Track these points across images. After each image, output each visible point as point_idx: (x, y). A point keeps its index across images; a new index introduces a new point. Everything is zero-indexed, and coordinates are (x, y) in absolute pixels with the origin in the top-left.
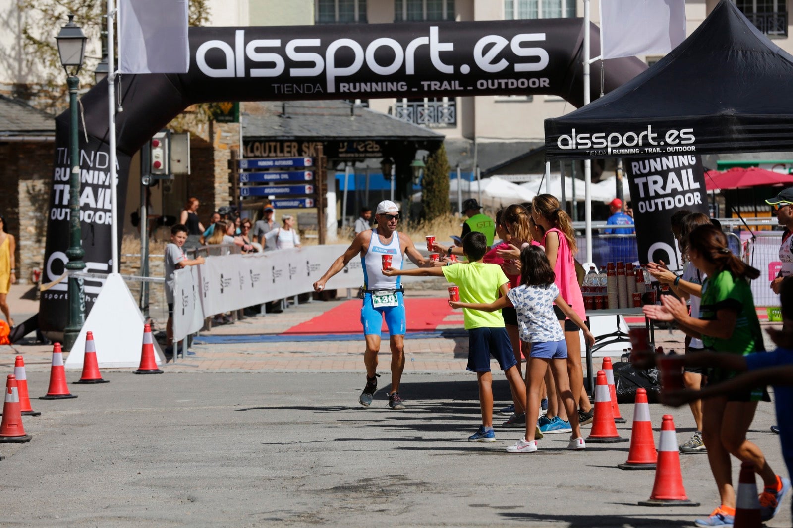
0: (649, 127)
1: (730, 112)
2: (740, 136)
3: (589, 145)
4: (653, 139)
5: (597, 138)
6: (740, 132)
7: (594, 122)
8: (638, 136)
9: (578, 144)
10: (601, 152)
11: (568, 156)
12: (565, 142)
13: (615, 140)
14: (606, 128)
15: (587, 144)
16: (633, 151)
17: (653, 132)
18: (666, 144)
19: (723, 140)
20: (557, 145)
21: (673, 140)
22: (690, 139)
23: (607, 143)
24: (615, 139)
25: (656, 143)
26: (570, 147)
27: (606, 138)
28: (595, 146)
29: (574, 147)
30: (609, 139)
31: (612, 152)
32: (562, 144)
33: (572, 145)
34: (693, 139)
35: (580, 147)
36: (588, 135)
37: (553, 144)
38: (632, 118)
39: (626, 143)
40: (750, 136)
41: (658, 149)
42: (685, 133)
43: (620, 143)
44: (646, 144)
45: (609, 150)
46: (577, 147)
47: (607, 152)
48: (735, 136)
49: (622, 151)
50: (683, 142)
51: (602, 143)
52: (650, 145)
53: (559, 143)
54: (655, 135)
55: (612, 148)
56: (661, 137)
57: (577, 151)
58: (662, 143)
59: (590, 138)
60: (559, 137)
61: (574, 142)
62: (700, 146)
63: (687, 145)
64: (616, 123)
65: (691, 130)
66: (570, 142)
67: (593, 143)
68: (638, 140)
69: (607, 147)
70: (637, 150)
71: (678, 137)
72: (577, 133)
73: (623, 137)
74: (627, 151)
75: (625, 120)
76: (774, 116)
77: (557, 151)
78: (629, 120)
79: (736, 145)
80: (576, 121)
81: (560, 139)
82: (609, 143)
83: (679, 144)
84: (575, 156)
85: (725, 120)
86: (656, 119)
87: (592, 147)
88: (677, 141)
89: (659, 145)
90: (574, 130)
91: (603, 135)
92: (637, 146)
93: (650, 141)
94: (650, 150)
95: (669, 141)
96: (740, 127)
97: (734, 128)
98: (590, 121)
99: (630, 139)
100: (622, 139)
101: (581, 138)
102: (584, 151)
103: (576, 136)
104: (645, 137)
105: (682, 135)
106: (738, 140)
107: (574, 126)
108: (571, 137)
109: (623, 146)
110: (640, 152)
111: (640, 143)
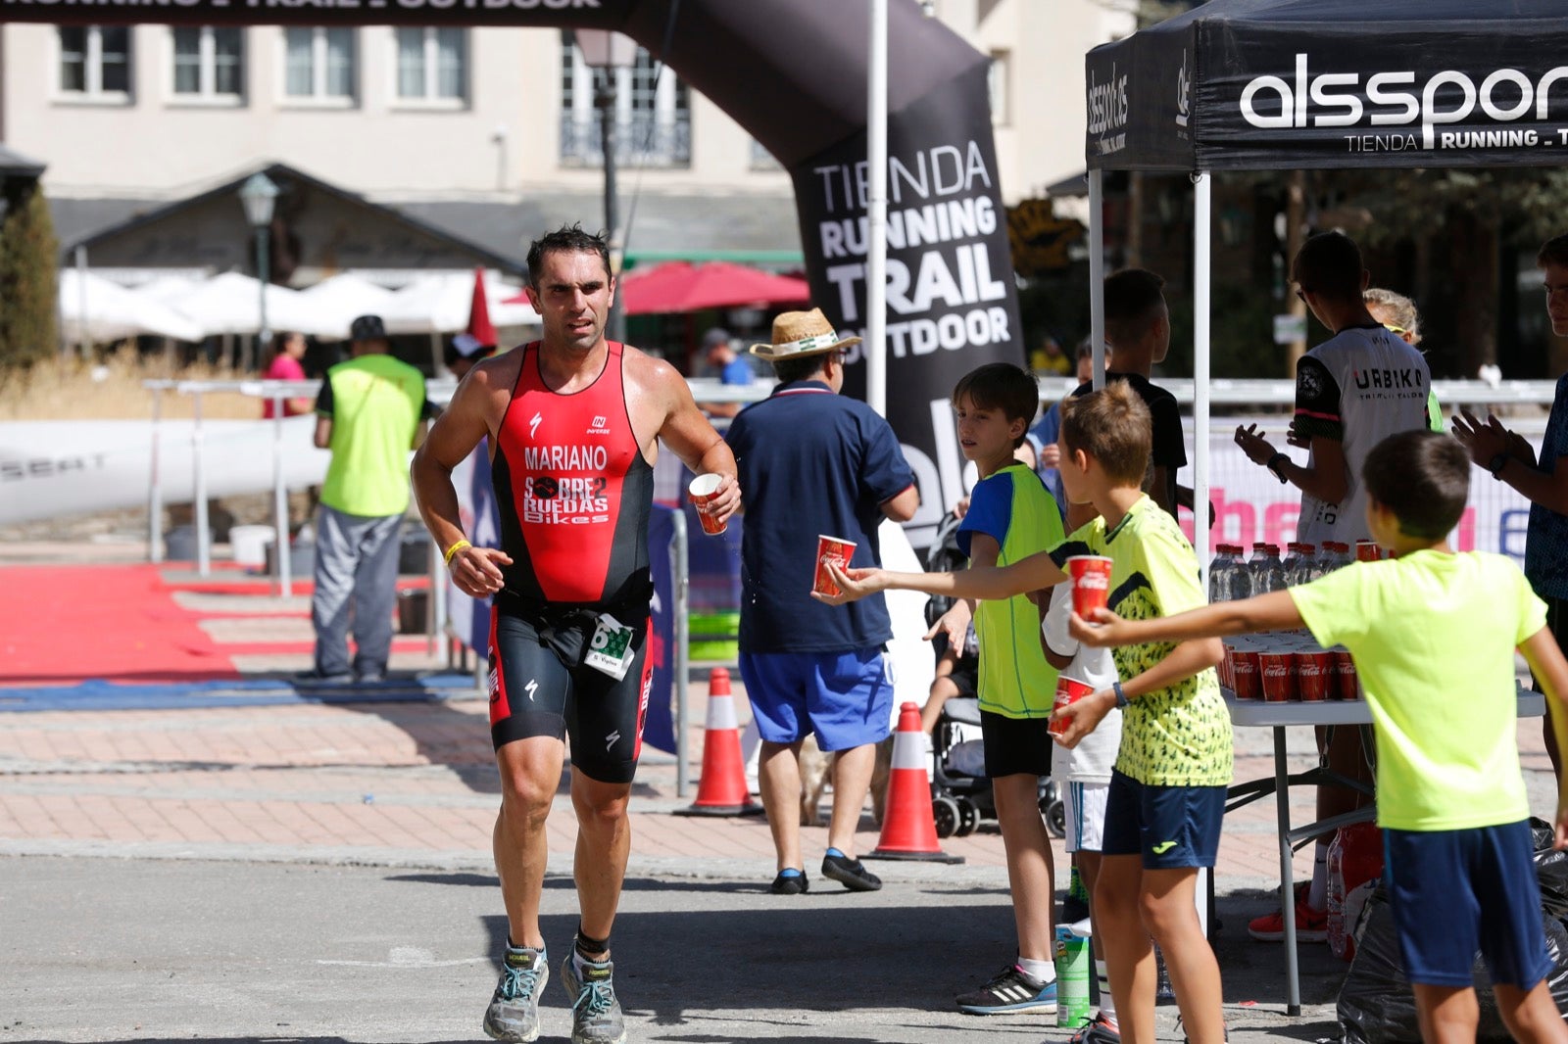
3: (1357, 114)
5: (1383, 88)
7: (1375, 29)
8: (1535, 82)
9: (1314, 109)
10: (1397, 140)
11: (1278, 153)
12: (1268, 101)
14: (1419, 54)
15: (1346, 109)
16: (1516, 137)
20: (1239, 114)
23: (1422, 109)
24: (1450, 93)
26: (1284, 121)
27: (1416, 88)
28: (1377, 119)
29: (1302, 120)
30: (1429, 92)
31: (1438, 141)
32: (1260, 112)
33: (1292, 113)
35: (1321, 120)
36: (1352, 78)
37: (1226, 107)
38: (1511, 17)
39: (1490, 109)
43: (1466, 109)
45: (1428, 133)
46: (1310, 122)
47: (1420, 141)
49: (1477, 137)
51: (1402, 108)
53: (1246, 105)
55: (1439, 127)
57: (1312, 135)
60: (1245, 83)
61: (1302, 102)
64: (1455, 36)
66: (1287, 101)
67: (1369, 106)
68: (1534, 98)
69: (1418, 122)
70: (1527, 136)
72: (1314, 70)
73: (1478, 87)
74: (1494, 137)
75: (1485, 25)
77: (1240, 135)
78: (1504, 27)
80: (1308, 27)
81: (1249, 91)
82: (1428, 110)
84: (1302, 154)
87: (1364, 123)
90: (1302, 60)
91: (1408, 77)
92: (1529, 119)
98: (1359, 28)
99: (1506, 94)
100: (1477, 96)
101: (1328, 90)
102: (1337, 135)
103: (1310, 81)
104: (1560, 89)
107: (1301, 43)
108: (1292, 84)
109: (1478, 119)
110: (1541, 140)
111: (1542, 111)
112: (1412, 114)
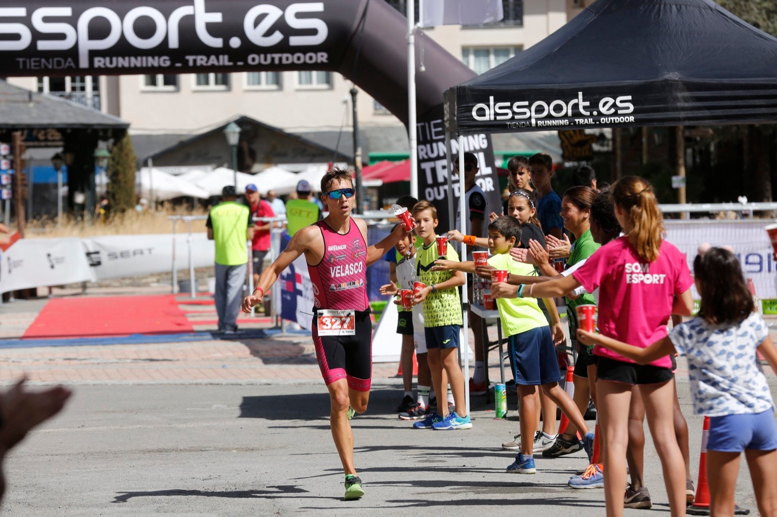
0: (580, 94)
1: (673, 76)
2: (686, 105)
3: (510, 116)
4: (585, 108)
5: (518, 107)
6: (686, 100)
7: (515, 88)
8: (567, 104)
9: (496, 114)
10: (523, 124)
11: (485, 129)
12: (481, 112)
13: (540, 110)
14: (530, 95)
15: (507, 114)
16: (562, 122)
17: (584, 100)
18: (600, 114)
19: (666, 110)
20: (472, 116)
21: (608, 110)
22: (628, 108)
23: (531, 113)
24: (540, 108)
25: (588, 113)
26: (486, 118)
27: (529, 107)
28: (517, 117)
29: (492, 118)
30: (533, 108)
31: (537, 124)
32: (479, 115)
33: (489, 116)
34: (632, 108)
35: (498, 118)
36: (508, 104)
37: (468, 114)
38: (559, 83)
39: (553, 113)
40: (698, 104)
41: (591, 120)
42: (621, 102)
43: (545, 114)
44: (577, 114)
45: (533, 121)
46: (495, 118)
47: (531, 124)
48: (680, 104)
49: (549, 122)
50: (620, 112)
51: (525, 113)
52: (581, 116)
53: (474, 113)
54: (587, 104)
55: (537, 119)
56: (594, 105)
57: (496, 123)
58: (595, 113)
59: (510, 108)
60: (473, 106)
61: (492, 112)
62: (640, 116)
63: (624, 115)
64: (541, 90)
65: (629, 98)
66: (487, 112)
67: (514, 113)
68: (567, 109)
69: (530, 118)
70: (566, 122)
71: (614, 105)
72: (496, 101)
73: (549, 106)
74: (555, 122)
75: (551, 86)
76: (726, 81)
77: (472, 123)
78: (557, 86)
79: (682, 115)
80: (493, 88)
81: (475, 109)
82: (533, 114)
83: (615, 114)
84: (493, 129)
85: (668, 85)
86: (588, 85)
87: (513, 119)
88: (613, 110)
89: (592, 115)
90: (492, 98)
91: (526, 103)
92: (566, 116)
93: (582, 110)
94: (581, 121)
95: (603, 110)
96: (687, 94)
97: (680, 95)
98: (510, 88)
99: (558, 108)
100: (549, 109)
101: (500, 108)
102: (503, 123)
103: (495, 105)
104: (576, 106)
105: (618, 104)
106: (684, 109)
107: (492, 93)
108: (489, 106)
109: (549, 117)
110: (570, 123)
111: (570, 113)
112: (528, 115)
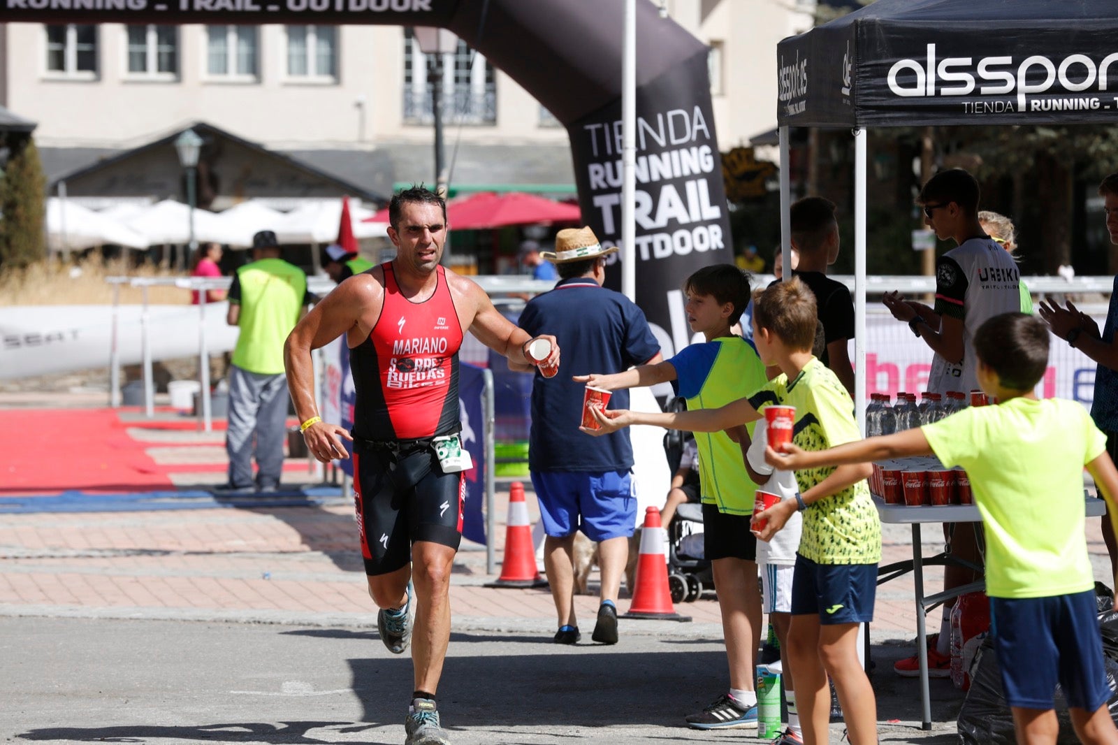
3: (971, 87)
5: (990, 68)
7: (984, 26)
8: (1097, 64)
9: (940, 83)
10: (1000, 105)
11: (915, 114)
12: (907, 78)
13: (1036, 75)
14: (1015, 43)
16: (1084, 103)
20: (887, 86)
23: (1017, 82)
24: (1037, 72)
26: (919, 91)
27: (1013, 68)
28: (985, 90)
29: (931, 91)
30: (1022, 71)
31: (1028, 105)
32: (901, 85)
33: (924, 86)
35: (945, 91)
36: (967, 61)
37: (878, 81)
38: (1081, 17)
39: (1066, 83)
43: (1048, 83)
45: (1021, 100)
46: (938, 92)
47: (1015, 105)
49: (1056, 103)
51: (1003, 82)
53: (891, 80)
55: (1029, 96)
57: (939, 102)
59: (972, 69)
60: (891, 65)
61: (932, 78)
64: (1041, 31)
66: (921, 78)
68: (1097, 75)
69: (1014, 92)
70: (1092, 102)
72: (940, 55)
73: (1057, 66)
74: (1068, 103)
75: (1063, 23)
77: (887, 102)
78: (1076, 24)
80: (936, 25)
81: (894, 70)
82: (1022, 83)
84: (931, 115)
87: (976, 93)
90: (931, 48)
91: (1007, 60)
92: (1094, 90)
98: (972, 26)
99: (1077, 72)
100: (1056, 74)
101: (950, 69)
102: (956, 101)
103: (937, 63)
104: (1116, 68)
107: (931, 36)
108: (924, 65)
109: (1057, 91)
110: (1102, 105)
111: (1103, 84)
112: (1010, 87)
